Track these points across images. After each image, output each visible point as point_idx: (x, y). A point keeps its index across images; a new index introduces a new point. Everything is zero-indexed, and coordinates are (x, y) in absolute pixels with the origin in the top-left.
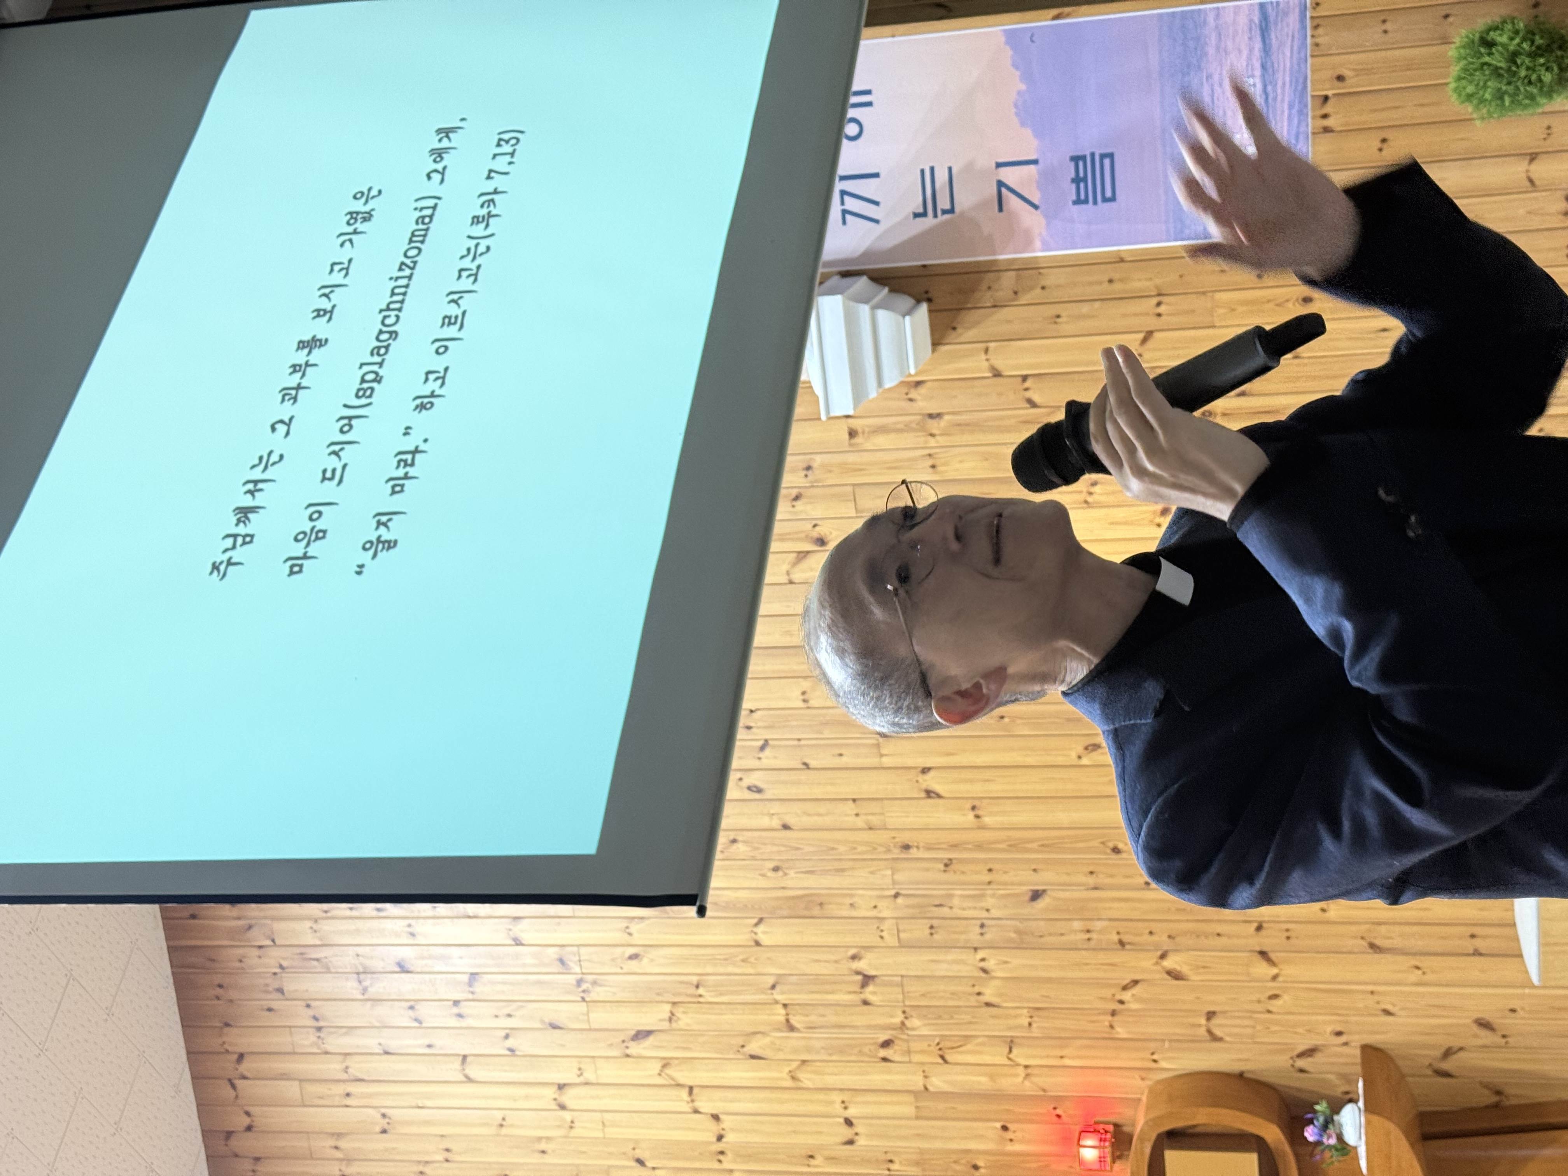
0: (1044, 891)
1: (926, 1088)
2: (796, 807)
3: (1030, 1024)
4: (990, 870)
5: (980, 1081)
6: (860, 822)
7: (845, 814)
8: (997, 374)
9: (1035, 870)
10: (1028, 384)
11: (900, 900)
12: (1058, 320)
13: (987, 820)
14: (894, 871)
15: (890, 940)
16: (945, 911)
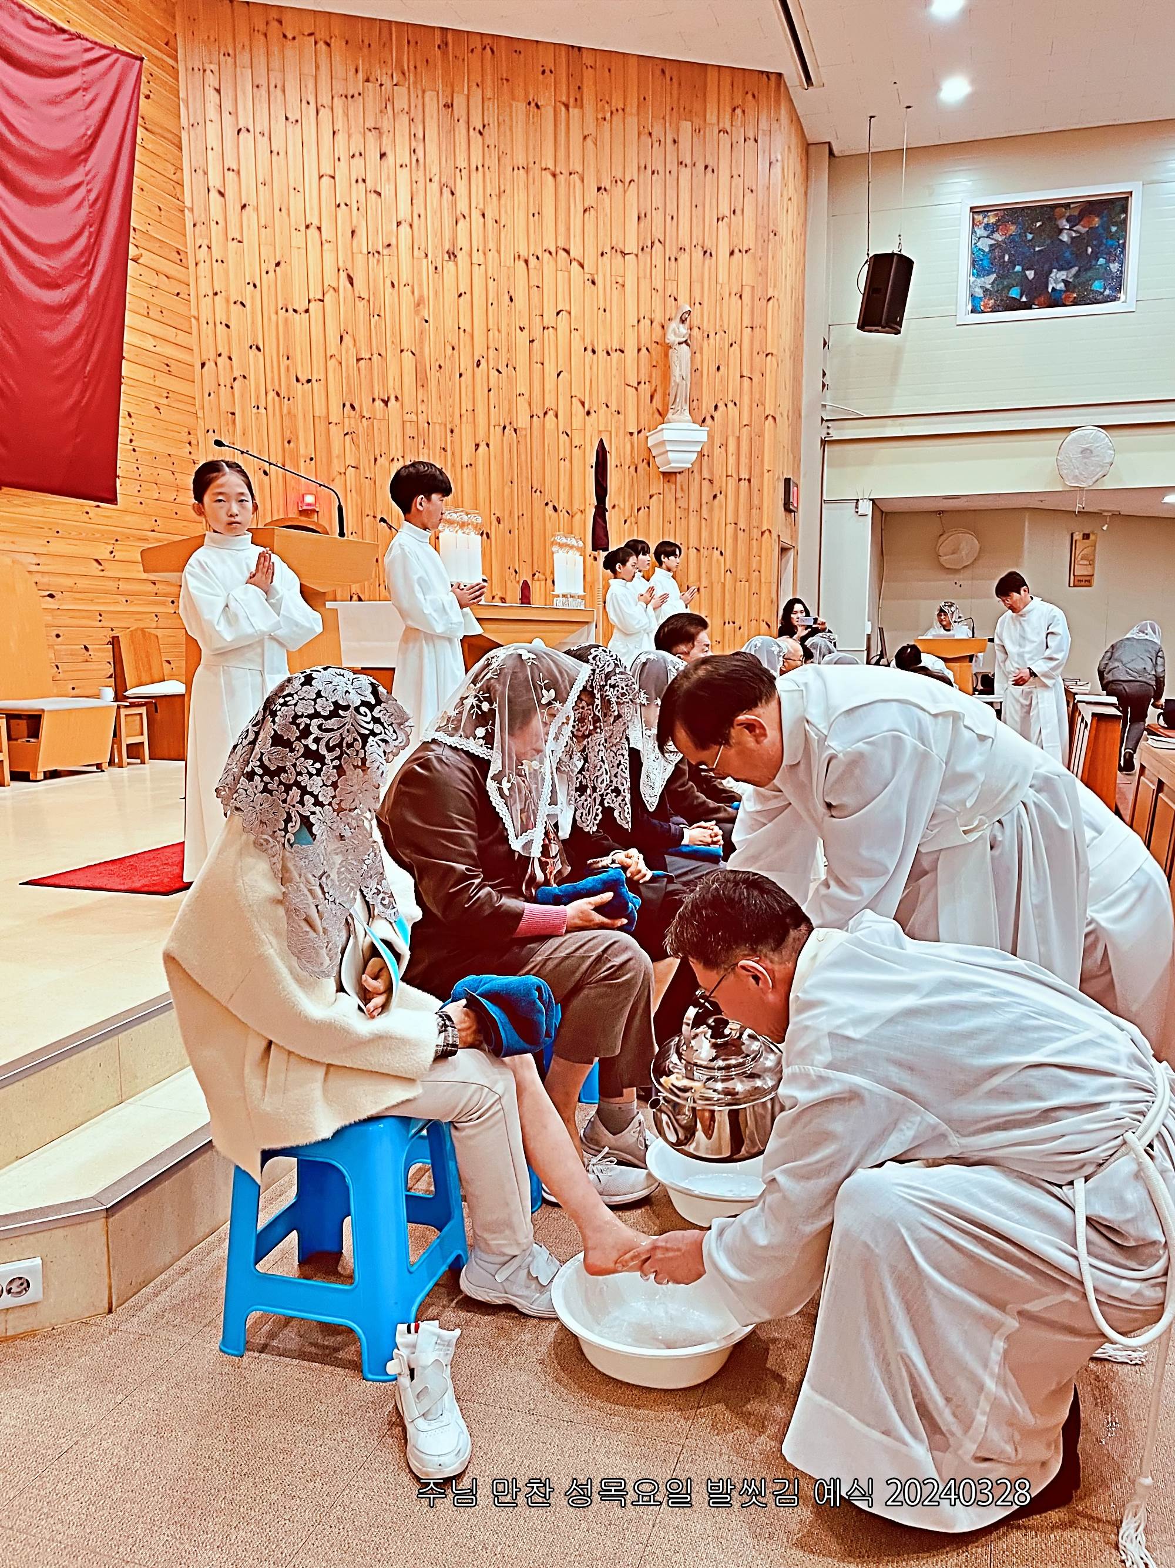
1: (330, 423)
2: (470, 382)
5: (336, 450)
6: (463, 411)
7: (467, 405)
8: (650, 497)
10: (646, 508)
11: (426, 425)
13: (465, 470)
14: (440, 424)
15: (407, 417)
16: (421, 445)
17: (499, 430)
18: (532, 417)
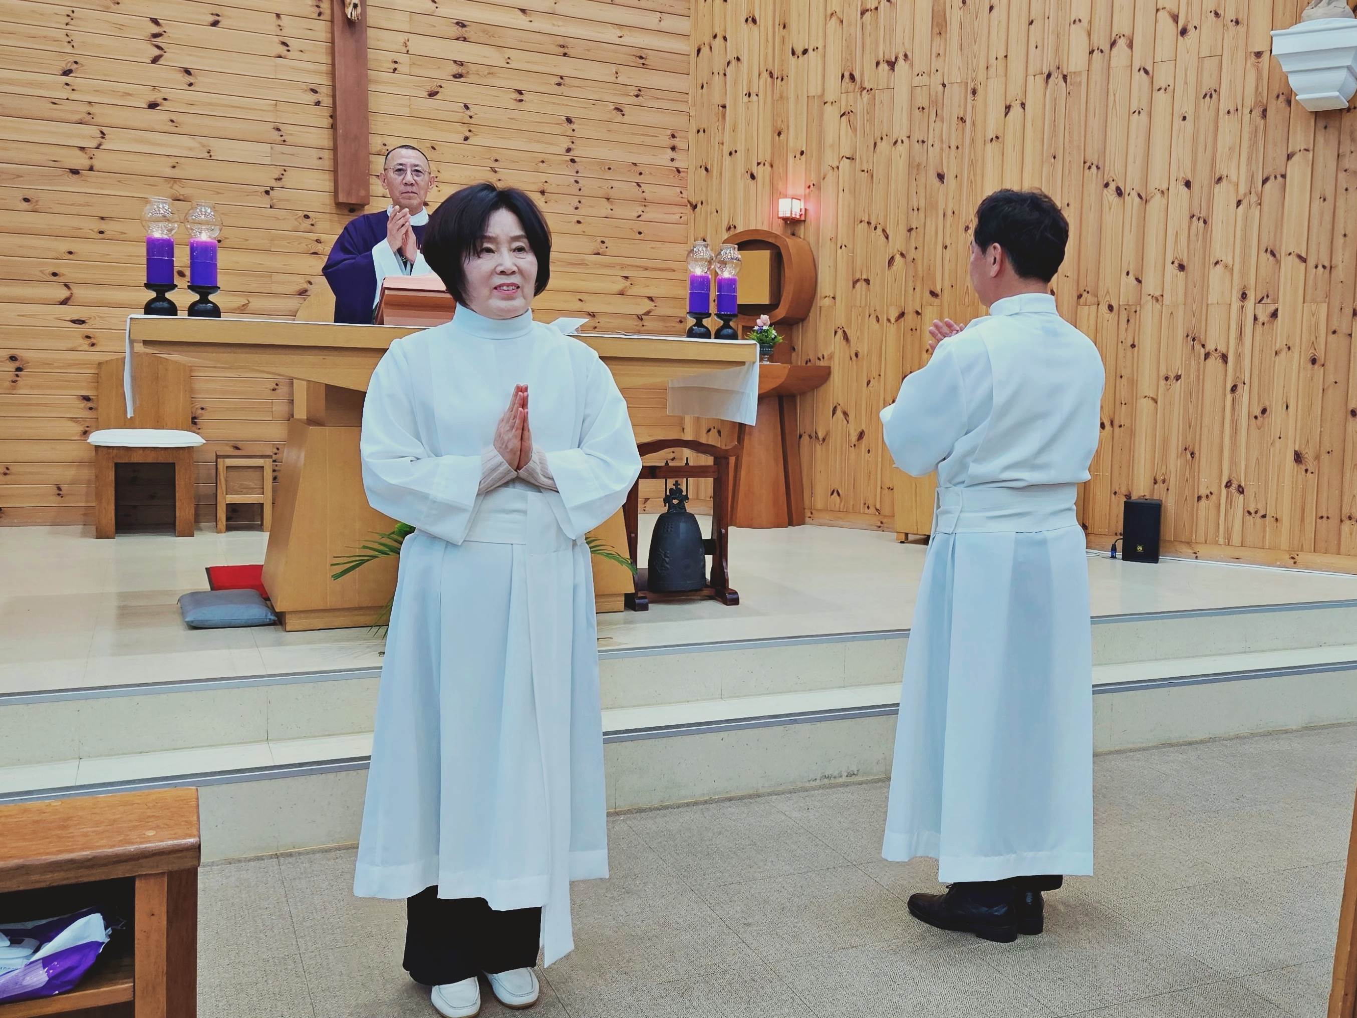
0: (944, 183)
1: (825, 103)
2: (1004, 16)
3: (863, 171)
4: (957, 148)
5: (830, 137)
6: (992, 60)
7: (998, 50)
8: (1289, 157)
9: (956, 177)
10: (1279, 179)
11: (941, 87)
12: (1322, 199)
13: (989, 146)
14: (960, 84)
15: (916, 81)
16: (933, 117)
17: (1040, 80)
18: (1092, 52)
